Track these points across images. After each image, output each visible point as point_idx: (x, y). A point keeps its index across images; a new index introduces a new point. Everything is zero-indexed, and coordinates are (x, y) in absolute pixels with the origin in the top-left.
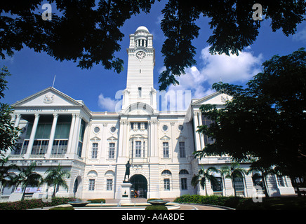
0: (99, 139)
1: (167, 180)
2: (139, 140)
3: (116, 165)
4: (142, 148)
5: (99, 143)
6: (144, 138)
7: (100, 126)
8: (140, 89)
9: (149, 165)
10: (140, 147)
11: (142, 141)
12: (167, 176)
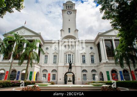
0: (48, 53)
1: (85, 75)
2: (69, 54)
3: (58, 67)
4: (72, 58)
5: (49, 55)
6: (72, 53)
7: (49, 47)
8: (69, 29)
9: (76, 66)
10: (70, 58)
11: (72, 54)
12: (85, 73)
